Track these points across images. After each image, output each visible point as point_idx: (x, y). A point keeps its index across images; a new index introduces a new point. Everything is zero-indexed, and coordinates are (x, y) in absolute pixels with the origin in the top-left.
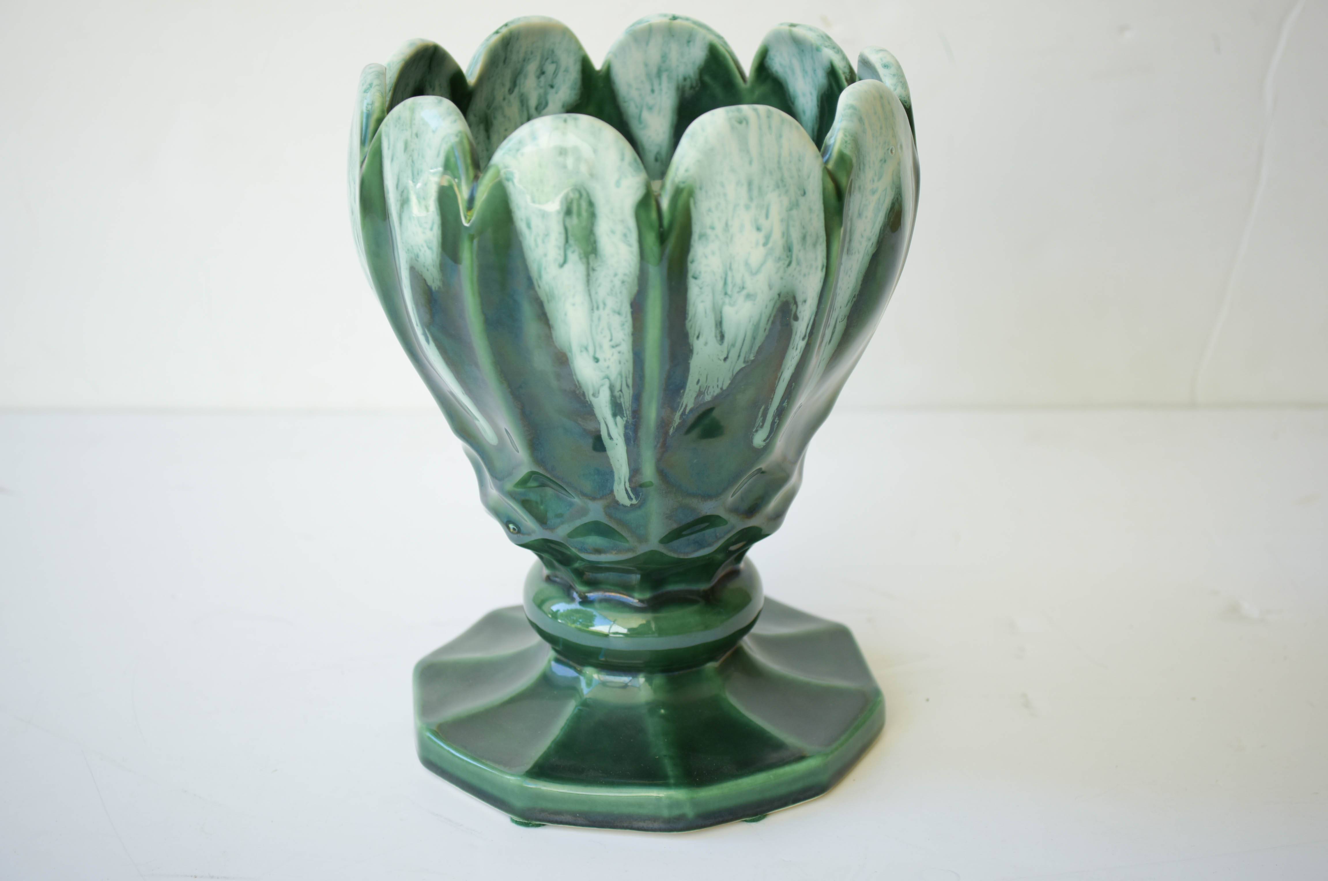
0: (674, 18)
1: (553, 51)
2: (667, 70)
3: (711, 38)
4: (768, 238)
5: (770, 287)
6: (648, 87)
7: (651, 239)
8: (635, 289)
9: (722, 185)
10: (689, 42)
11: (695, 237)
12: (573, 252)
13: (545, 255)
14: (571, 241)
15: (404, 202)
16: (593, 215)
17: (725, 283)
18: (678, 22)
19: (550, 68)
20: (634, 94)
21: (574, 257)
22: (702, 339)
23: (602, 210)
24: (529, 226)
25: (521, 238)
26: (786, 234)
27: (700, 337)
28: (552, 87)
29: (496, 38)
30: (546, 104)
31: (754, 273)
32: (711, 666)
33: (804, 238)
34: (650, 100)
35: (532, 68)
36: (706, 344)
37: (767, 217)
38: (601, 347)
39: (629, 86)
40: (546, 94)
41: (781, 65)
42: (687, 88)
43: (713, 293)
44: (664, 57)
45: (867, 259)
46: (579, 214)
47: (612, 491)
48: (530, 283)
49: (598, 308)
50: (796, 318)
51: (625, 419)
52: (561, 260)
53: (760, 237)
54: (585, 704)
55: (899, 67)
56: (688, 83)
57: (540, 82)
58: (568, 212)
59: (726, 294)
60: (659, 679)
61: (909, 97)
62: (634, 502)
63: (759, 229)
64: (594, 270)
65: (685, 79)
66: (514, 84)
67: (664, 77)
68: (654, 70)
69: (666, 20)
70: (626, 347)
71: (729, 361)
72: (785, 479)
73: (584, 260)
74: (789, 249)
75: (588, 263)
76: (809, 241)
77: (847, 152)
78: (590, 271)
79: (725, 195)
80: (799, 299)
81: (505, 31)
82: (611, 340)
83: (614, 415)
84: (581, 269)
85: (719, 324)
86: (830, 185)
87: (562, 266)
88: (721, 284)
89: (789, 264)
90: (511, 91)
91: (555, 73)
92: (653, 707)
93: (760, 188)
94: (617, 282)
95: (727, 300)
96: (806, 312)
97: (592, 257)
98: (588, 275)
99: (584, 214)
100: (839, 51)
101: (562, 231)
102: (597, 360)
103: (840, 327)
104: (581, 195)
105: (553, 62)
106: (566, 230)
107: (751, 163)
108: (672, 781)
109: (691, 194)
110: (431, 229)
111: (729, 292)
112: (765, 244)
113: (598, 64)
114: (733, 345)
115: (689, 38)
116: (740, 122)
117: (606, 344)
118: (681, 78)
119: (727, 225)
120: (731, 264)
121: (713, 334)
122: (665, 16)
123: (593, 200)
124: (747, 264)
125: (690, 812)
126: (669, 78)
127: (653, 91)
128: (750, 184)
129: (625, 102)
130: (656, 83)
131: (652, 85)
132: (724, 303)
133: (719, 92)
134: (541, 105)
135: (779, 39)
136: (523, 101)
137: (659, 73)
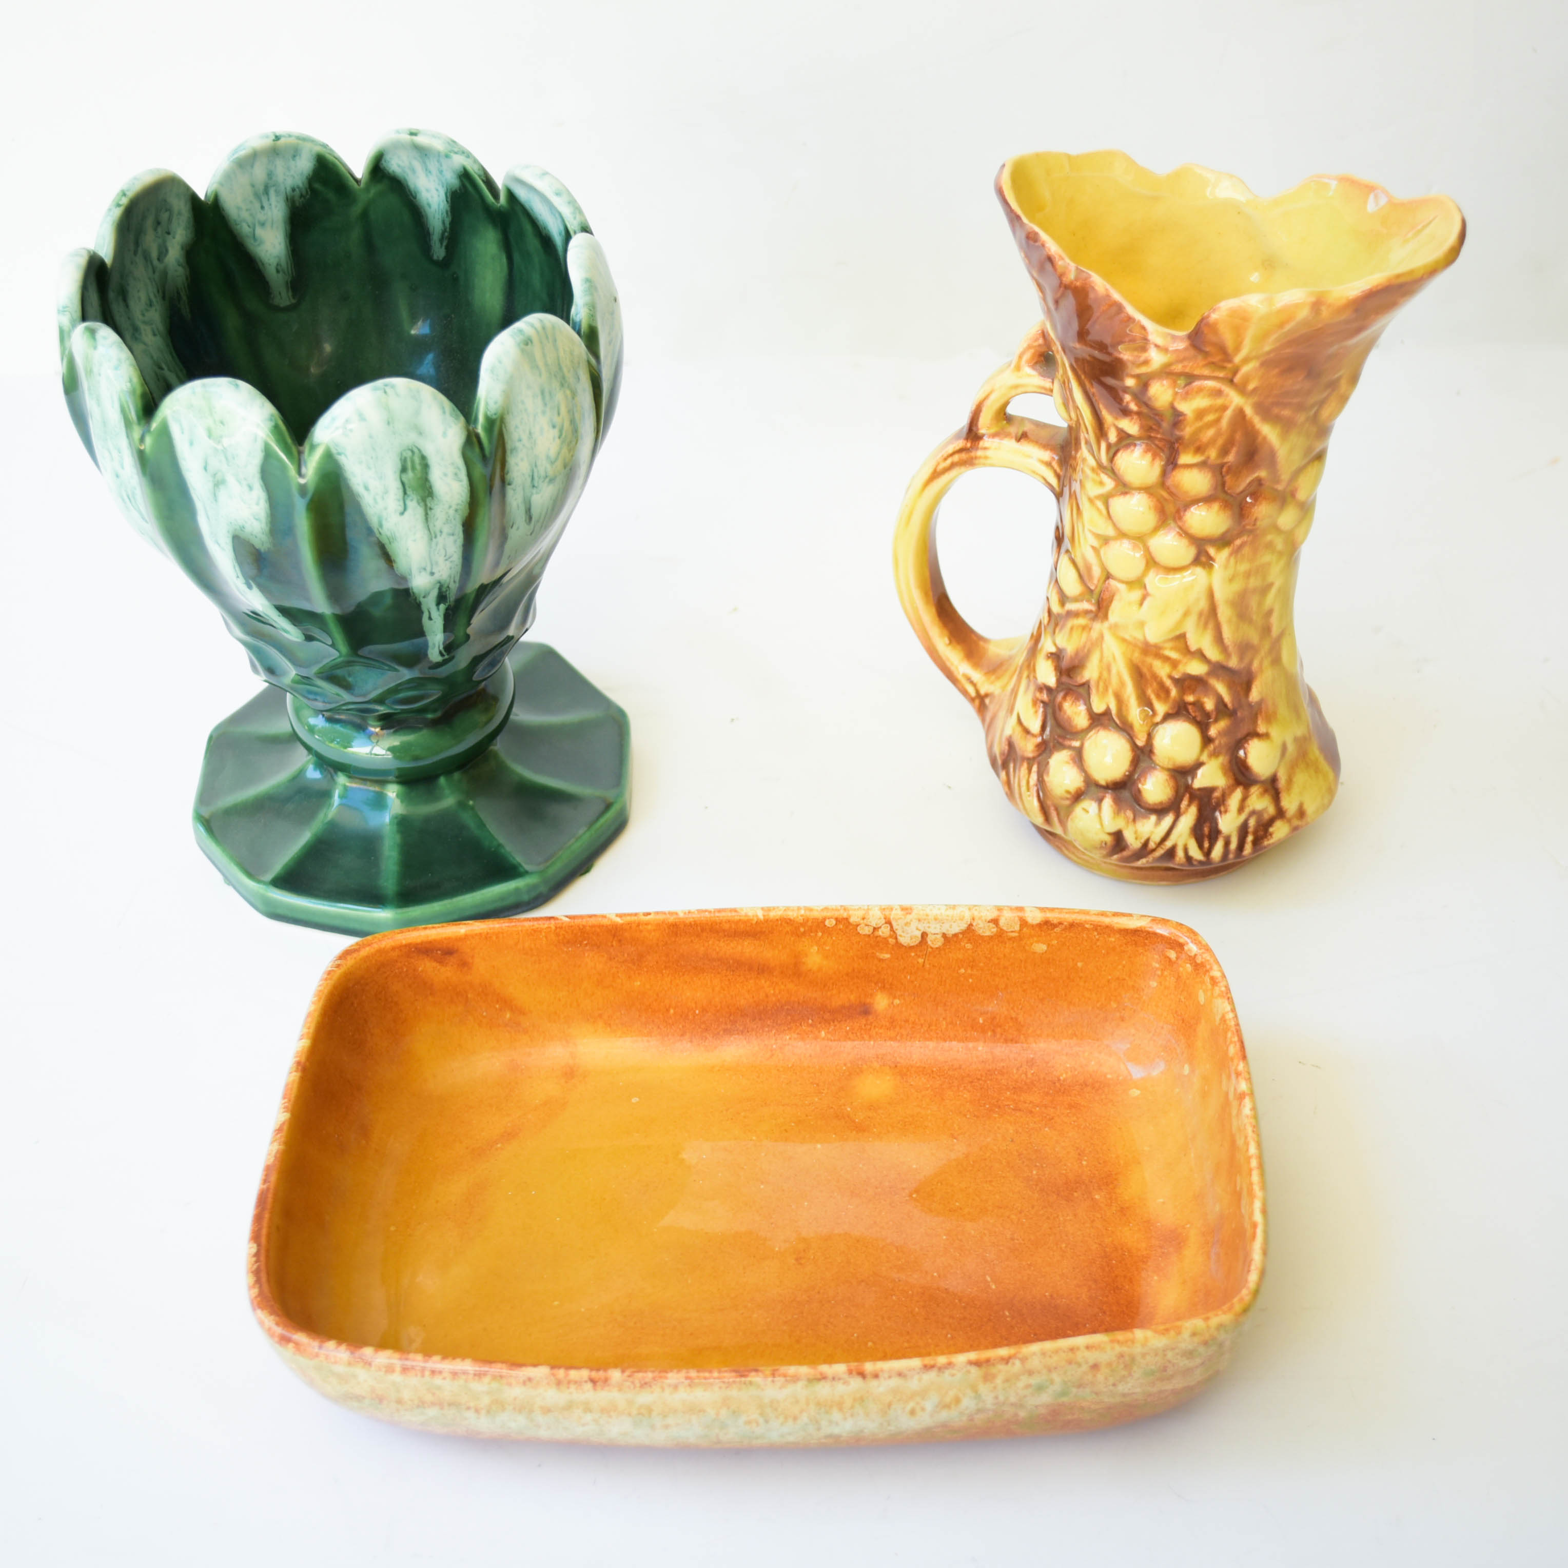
0: (277, 138)
1: (165, 201)
2: (274, 186)
3: (318, 149)
4: (561, 431)
6: (258, 206)
8: (466, 512)
9: (523, 402)
10: (294, 156)
11: (509, 452)
12: (412, 500)
13: (386, 509)
14: (409, 492)
16: (426, 466)
17: (533, 479)
18: (282, 141)
19: (165, 216)
20: (245, 215)
21: (413, 505)
22: (515, 527)
23: (433, 461)
24: (367, 488)
25: (359, 499)
27: (514, 526)
28: (169, 233)
29: (120, 210)
30: (167, 251)
34: (261, 216)
35: (149, 222)
36: (518, 529)
37: (559, 414)
38: (437, 563)
39: (239, 209)
40: (164, 242)
41: (399, 166)
42: (297, 198)
43: (524, 489)
44: (270, 175)
46: (413, 468)
47: (427, 657)
48: (370, 531)
49: (436, 537)
51: (445, 606)
52: (401, 509)
53: (556, 432)
56: (297, 193)
57: (157, 233)
58: (404, 470)
59: (534, 486)
62: (446, 657)
63: (554, 427)
64: (431, 509)
65: (293, 190)
67: (272, 192)
68: (261, 188)
69: (268, 142)
70: (456, 556)
71: (534, 534)
73: (422, 504)
75: (426, 505)
76: (586, 415)
78: (427, 511)
79: (526, 410)
81: (125, 201)
82: (445, 556)
83: (438, 604)
84: (420, 511)
85: (528, 511)
87: (402, 514)
88: (529, 480)
90: (135, 253)
91: (170, 220)
93: (550, 394)
94: (451, 512)
95: (534, 491)
97: (429, 500)
98: (426, 514)
99: (418, 467)
100: (468, 155)
101: (400, 486)
102: (431, 573)
104: (413, 452)
105: (166, 210)
106: (403, 484)
107: (540, 375)
109: (502, 420)
110: (257, 504)
111: (536, 484)
112: (561, 437)
113: (204, 194)
114: (538, 521)
115: (295, 152)
116: (527, 344)
117: (441, 560)
118: (289, 189)
119: (530, 433)
120: (536, 463)
121: (524, 519)
122: (267, 137)
123: (425, 454)
124: (547, 457)
125: (542, 888)
126: (277, 192)
127: (262, 208)
128: (543, 393)
129: (236, 224)
130: (264, 199)
131: (261, 202)
132: (532, 494)
133: (331, 195)
134: (163, 252)
135: (397, 146)
136: (147, 257)
137: (266, 191)
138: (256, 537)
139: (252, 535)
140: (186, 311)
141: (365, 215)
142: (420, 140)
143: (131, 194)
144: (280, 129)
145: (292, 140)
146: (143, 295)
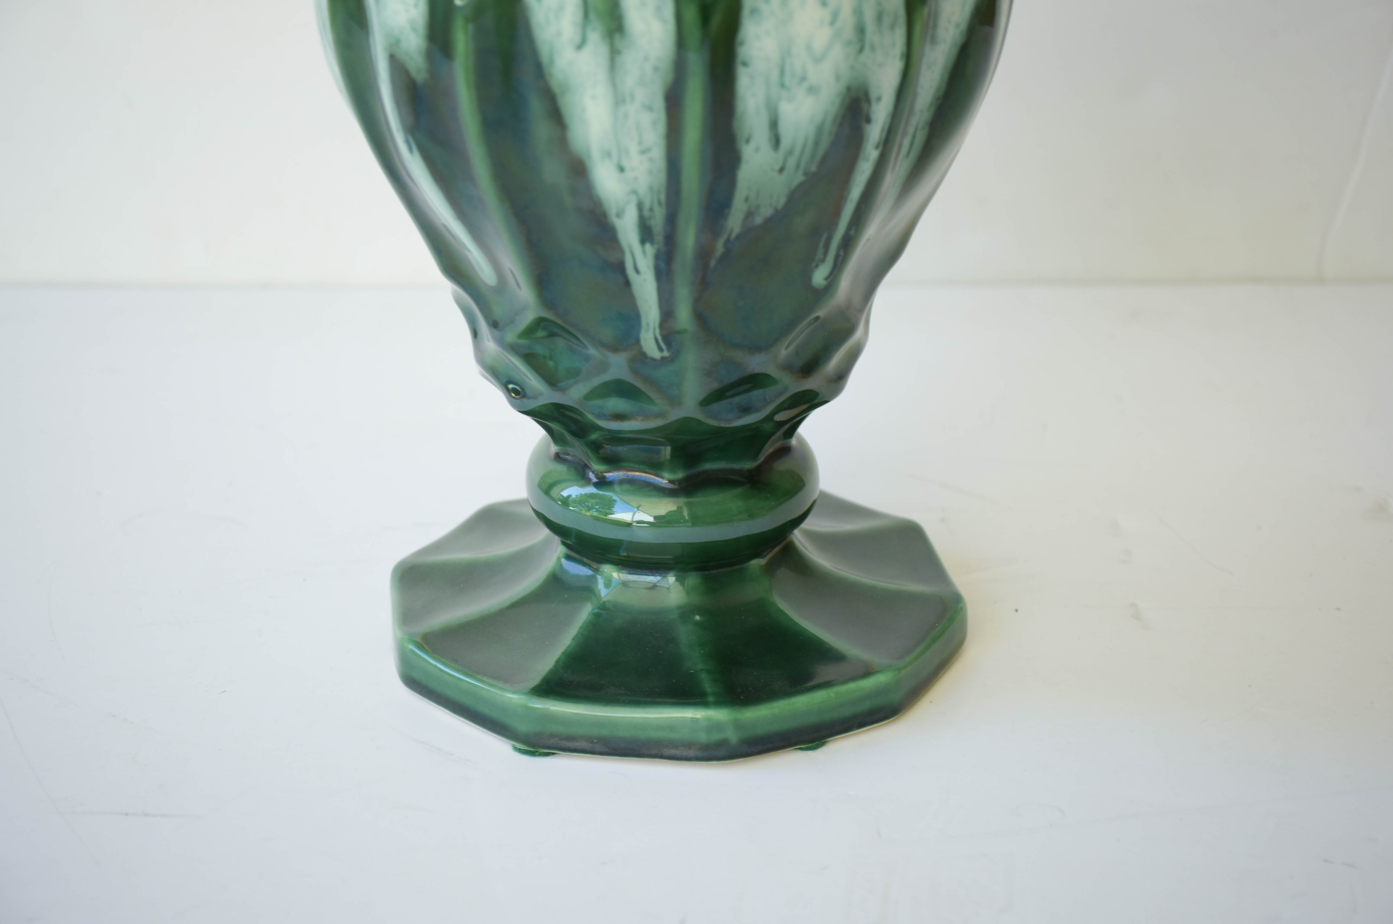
4: (835, 17)
5: (838, 78)
7: (692, 14)
8: (670, 77)
11: (746, 12)
12: (594, 30)
13: (559, 34)
14: (592, 16)
17: (782, 73)
21: (595, 37)
22: (753, 145)
25: (528, 14)
26: (858, 12)
27: (751, 141)
31: (817, 60)
32: (757, 563)
33: (879, 18)
36: (757, 150)
38: (627, 152)
43: (767, 84)
45: (955, 51)
47: (638, 341)
48: (540, 71)
49: (624, 104)
50: (868, 120)
51: (656, 246)
52: (578, 39)
53: (826, 14)
54: (603, 607)
59: (783, 86)
60: (693, 579)
62: (666, 354)
63: (824, 4)
64: (619, 53)
70: (658, 153)
71: (785, 173)
72: (849, 331)
73: (608, 40)
74: (861, 30)
75: (612, 45)
76: (887, 21)
78: (614, 53)
80: (873, 95)
82: (640, 144)
83: (643, 242)
84: (603, 51)
85: (774, 124)
87: (579, 48)
88: (776, 73)
89: (861, 50)
92: (685, 613)
94: (648, 68)
95: (784, 94)
96: (881, 113)
97: (617, 36)
98: (612, 59)
101: (580, 3)
102: (621, 169)
103: (921, 137)
108: (711, 699)
111: (787, 84)
112: (832, 23)
114: (791, 152)
117: (634, 149)
120: (789, 50)
121: (767, 137)
124: (809, 48)
125: (733, 737)
132: (780, 98)
138: (411, 58)
139: (407, 53)
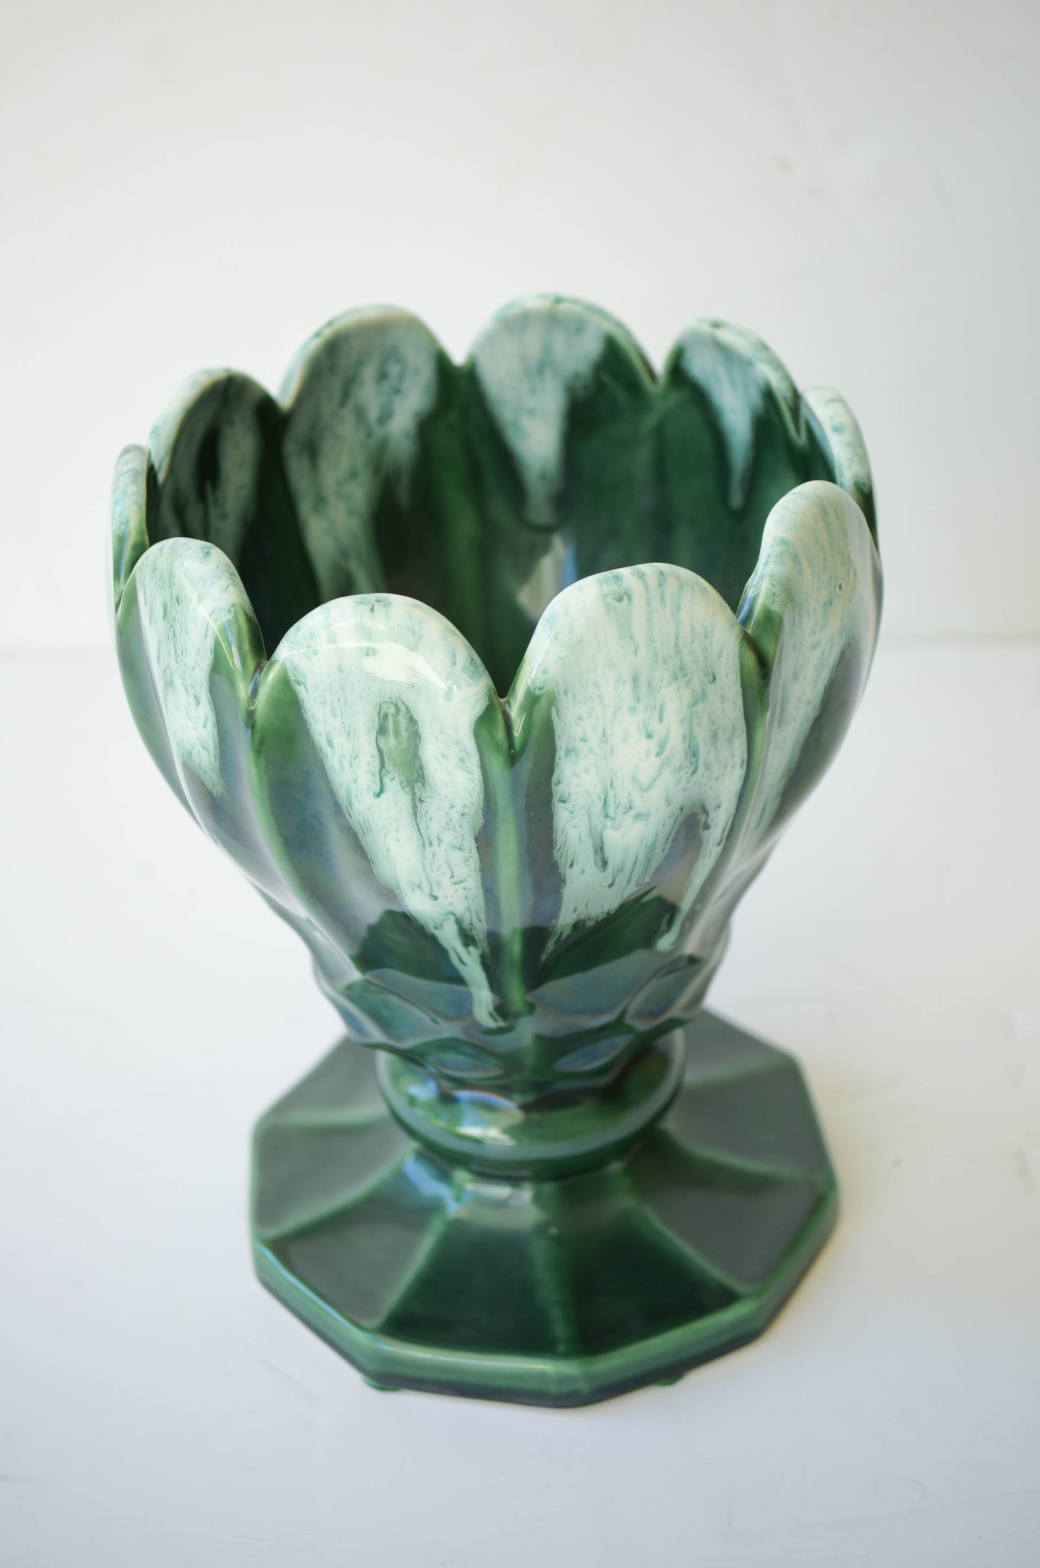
0: (558, 300)
1: (396, 349)
2: (550, 365)
3: (608, 327)
4: (662, 746)
5: (668, 802)
6: (526, 386)
7: (497, 764)
8: (480, 822)
9: (596, 685)
10: (578, 331)
11: (560, 753)
12: (392, 780)
13: (355, 781)
14: (389, 766)
15: (169, 684)
16: (416, 736)
17: (605, 804)
18: (564, 306)
19: (394, 370)
20: (509, 395)
21: (393, 786)
22: (576, 868)
23: (427, 731)
24: (330, 743)
25: (322, 756)
26: (690, 738)
27: (575, 865)
28: (398, 392)
29: (316, 344)
30: (392, 413)
31: (644, 790)
32: (616, 1167)
33: (714, 736)
34: (530, 402)
35: (369, 372)
36: (583, 872)
37: (661, 718)
38: (439, 885)
39: (502, 384)
40: (390, 401)
41: (702, 370)
42: (579, 388)
43: (589, 816)
44: (547, 349)
45: (808, 725)
46: (397, 734)
47: (470, 1013)
48: (338, 809)
49: (431, 844)
50: (707, 827)
51: (480, 950)
52: (376, 788)
53: (653, 745)
55: (856, 430)
56: (580, 382)
57: (381, 388)
58: (382, 730)
59: (607, 816)
60: (549, 1188)
61: (869, 477)
62: (502, 1023)
63: (649, 736)
64: (421, 801)
65: (576, 377)
66: (346, 393)
67: (548, 373)
68: (534, 365)
69: (546, 304)
70: (473, 883)
71: (615, 887)
73: (408, 789)
74: (693, 753)
75: (414, 794)
76: (722, 737)
77: (775, 608)
78: (416, 803)
79: (600, 697)
80: (710, 807)
81: (328, 333)
82: (452, 877)
83: (466, 945)
84: (405, 799)
85: (600, 849)
86: (751, 660)
87: (378, 795)
88: (600, 805)
89: (695, 771)
90: (343, 404)
91: (402, 376)
92: (541, 1229)
93: (650, 684)
94: (455, 814)
95: (609, 823)
96: (720, 820)
97: (418, 786)
98: (415, 807)
99: (404, 734)
100: (779, 366)
101: (375, 753)
102: (435, 898)
103: (771, 808)
104: (398, 710)
105: (397, 362)
106: (380, 751)
107: (636, 652)
108: (561, 1348)
109: (553, 701)
110: (205, 726)
111: (611, 814)
112: (658, 754)
113: (458, 357)
114: (620, 870)
115: (578, 326)
116: (620, 599)
117: (446, 881)
118: (570, 375)
119: (604, 734)
120: (612, 781)
121: (592, 861)
122: (545, 296)
123: (415, 716)
124: (634, 779)
125: (584, 1387)
126: (555, 375)
127: (533, 391)
128: (635, 680)
129: (496, 405)
130: (537, 380)
131: (532, 383)
132: (604, 826)
133: (620, 395)
134: (385, 416)
135: (696, 338)
136: (360, 414)
137: (541, 368)
138: (205, 772)
139: (200, 767)
140: (403, 495)
141: (659, 431)
142: (724, 335)
143: (339, 326)
144: (567, 290)
145: (576, 309)
146: (345, 462)
